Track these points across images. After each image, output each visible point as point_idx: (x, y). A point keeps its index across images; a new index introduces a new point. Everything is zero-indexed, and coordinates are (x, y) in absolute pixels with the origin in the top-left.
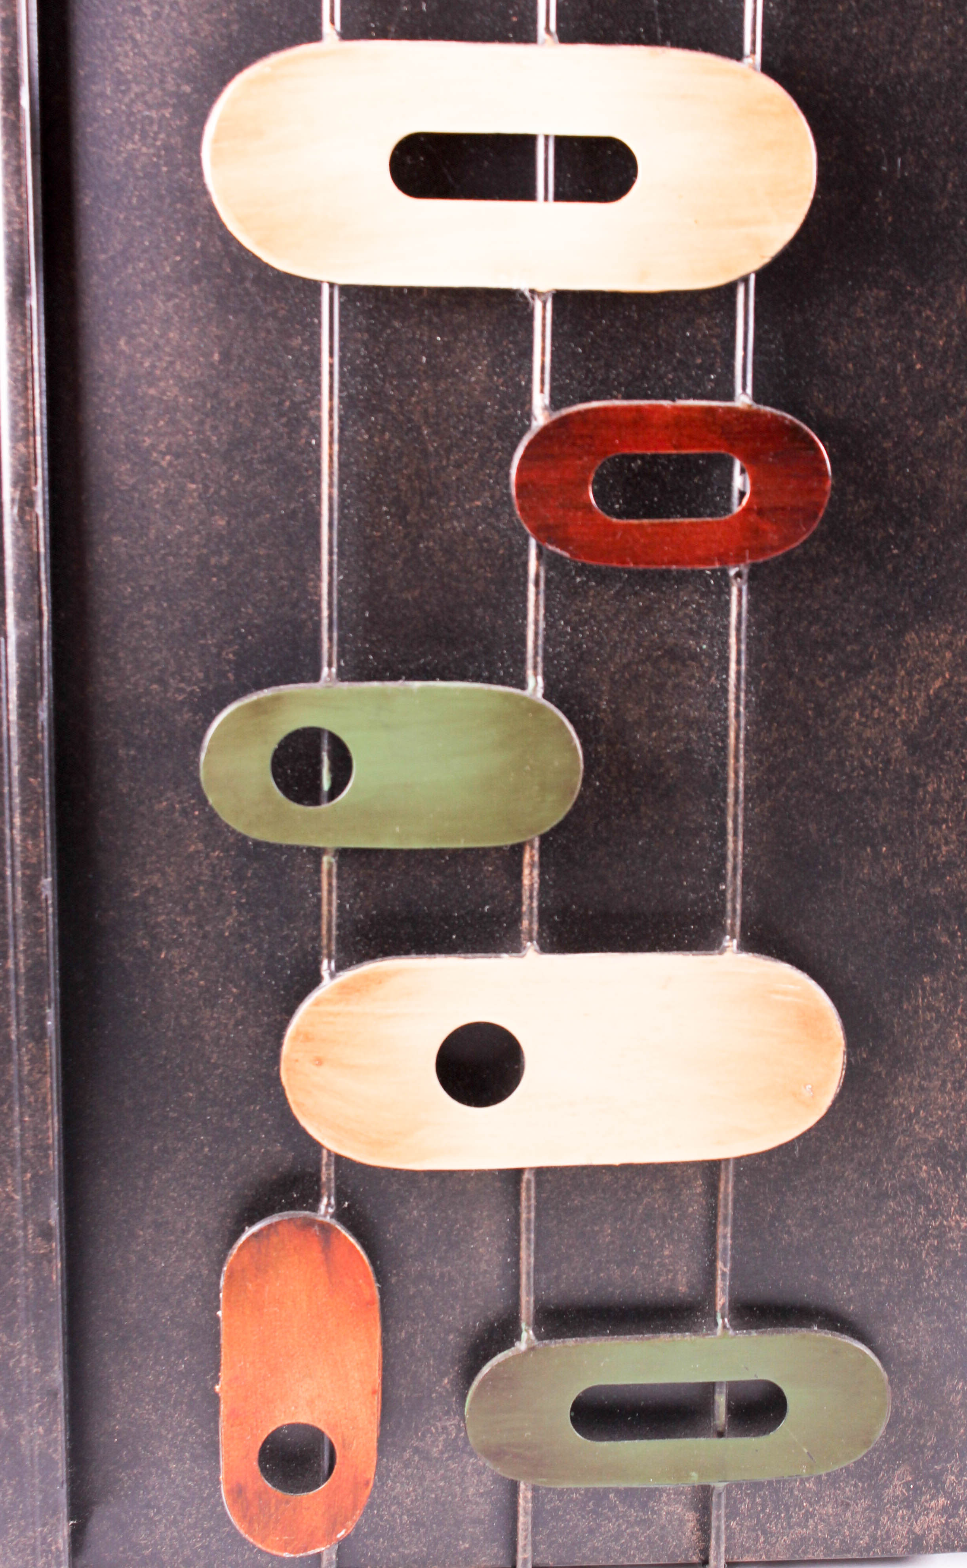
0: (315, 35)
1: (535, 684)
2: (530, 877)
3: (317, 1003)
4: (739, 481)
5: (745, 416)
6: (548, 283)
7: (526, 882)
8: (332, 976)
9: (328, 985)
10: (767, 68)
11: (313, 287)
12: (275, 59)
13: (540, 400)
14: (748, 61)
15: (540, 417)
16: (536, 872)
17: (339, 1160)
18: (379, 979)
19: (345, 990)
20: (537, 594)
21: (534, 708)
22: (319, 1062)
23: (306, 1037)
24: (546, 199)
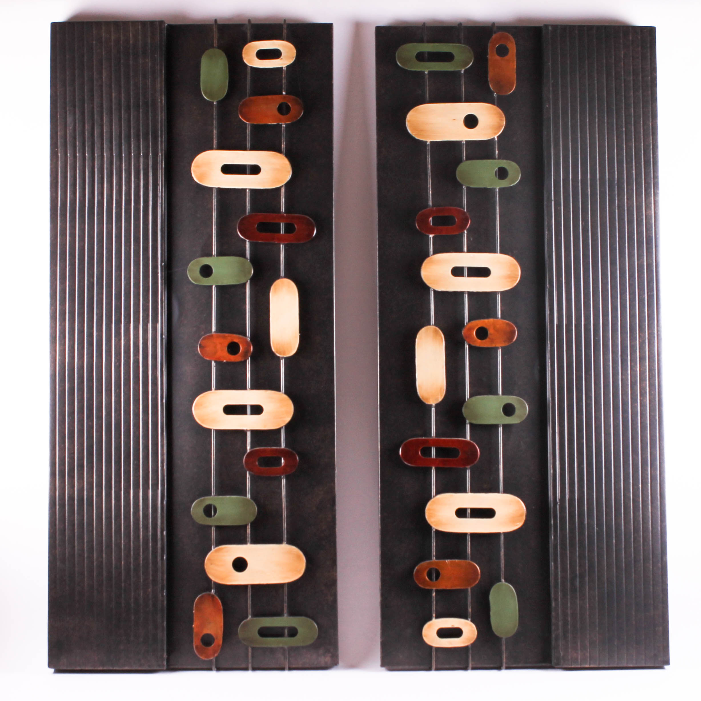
0: (211, 389)
1: (249, 496)
2: (249, 531)
3: (211, 553)
4: (283, 461)
5: (283, 450)
6: (249, 428)
7: (248, 532)
8: (214, 548)
9: (213, 549)
10: (286, 393)
11: (210, 430)
12: (205, 393)
13: (249, 447)
14: (282, 392)
15: (248, 451)
16: (250, 530)
17: (215, 583)
18: (222, 549)
19: (216, 551)
20: (249, 480)
21: (248, 500)
22: (211, 564)
23: (209, 559)
24: (249, 414)
